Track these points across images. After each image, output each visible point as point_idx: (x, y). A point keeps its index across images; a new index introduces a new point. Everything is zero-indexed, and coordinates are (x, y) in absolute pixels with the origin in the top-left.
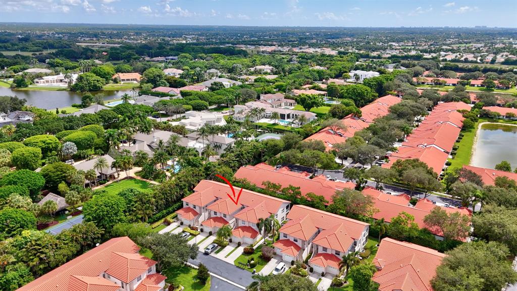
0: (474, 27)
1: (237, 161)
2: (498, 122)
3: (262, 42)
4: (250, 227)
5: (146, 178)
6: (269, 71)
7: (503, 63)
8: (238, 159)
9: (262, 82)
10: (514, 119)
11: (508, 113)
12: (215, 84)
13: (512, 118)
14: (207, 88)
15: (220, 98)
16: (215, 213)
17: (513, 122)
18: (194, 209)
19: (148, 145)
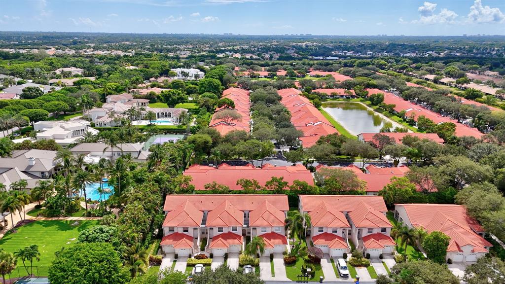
0: (223, 34)
1: (173, 166)
2: (327, 101)
3: (29, 46)
4: (273, 233)
5: (56, 216)
6: (80, 74)
7: (278, 59)
8: (174, 164)
9: (87, 83)
10: (336, 97)
11: (332, 93)
12: (29, 89)
13: (335, 97)
14: (19, 96)
15: (58, 104)
16: (220, 229)
17: (338, 99)
18: (186, 233)
19: (23, 172)
